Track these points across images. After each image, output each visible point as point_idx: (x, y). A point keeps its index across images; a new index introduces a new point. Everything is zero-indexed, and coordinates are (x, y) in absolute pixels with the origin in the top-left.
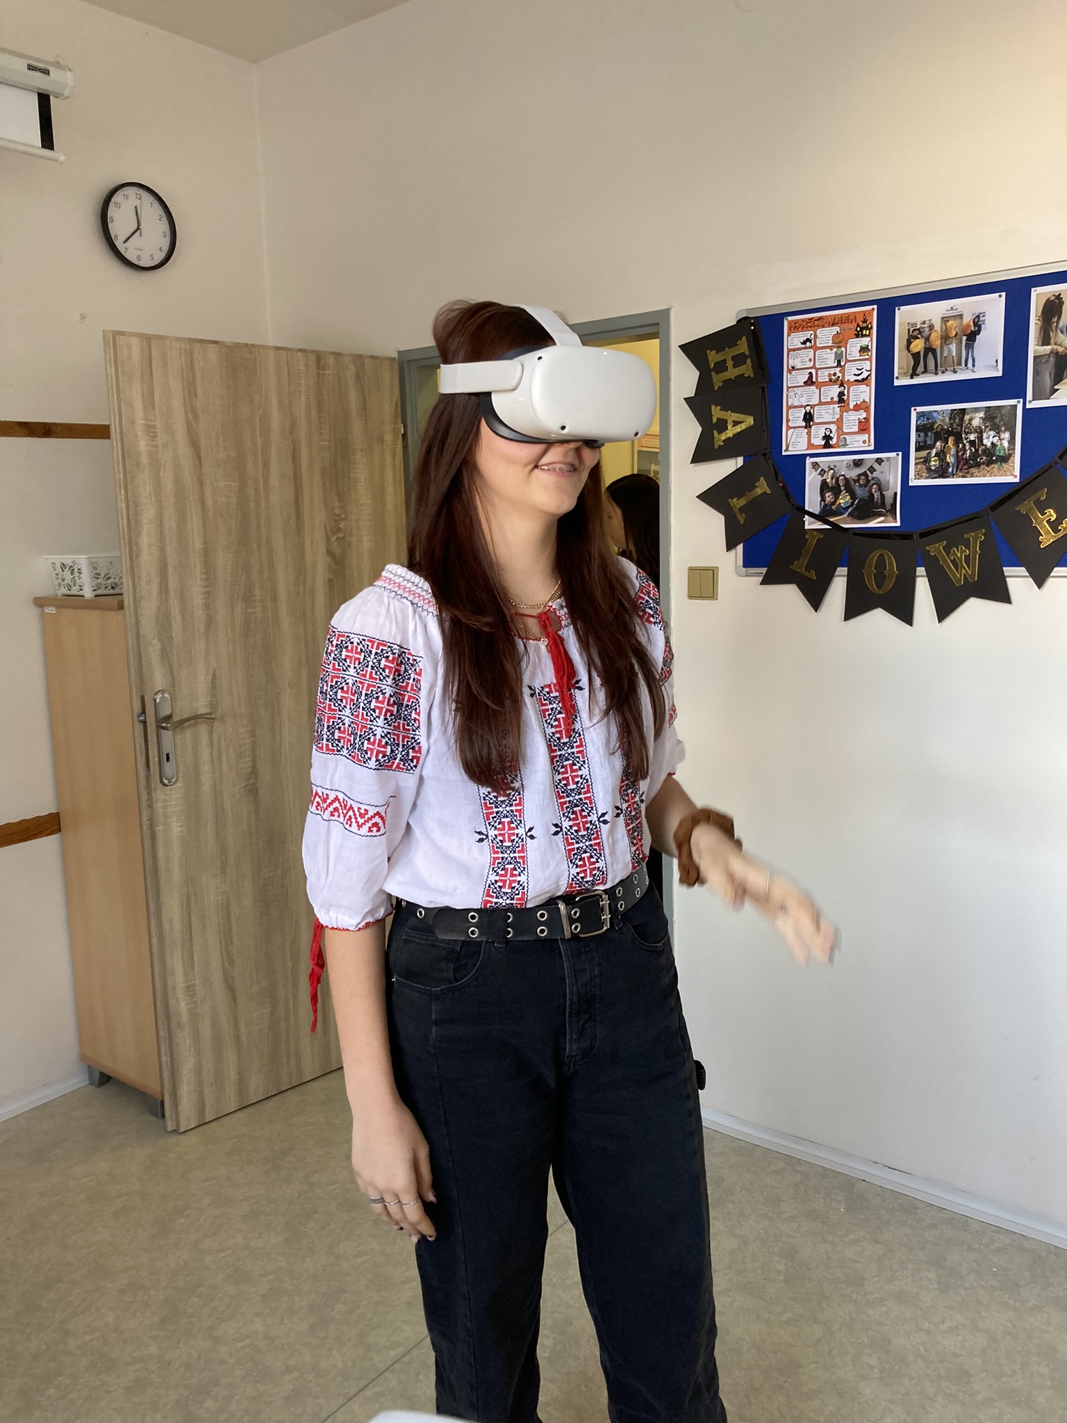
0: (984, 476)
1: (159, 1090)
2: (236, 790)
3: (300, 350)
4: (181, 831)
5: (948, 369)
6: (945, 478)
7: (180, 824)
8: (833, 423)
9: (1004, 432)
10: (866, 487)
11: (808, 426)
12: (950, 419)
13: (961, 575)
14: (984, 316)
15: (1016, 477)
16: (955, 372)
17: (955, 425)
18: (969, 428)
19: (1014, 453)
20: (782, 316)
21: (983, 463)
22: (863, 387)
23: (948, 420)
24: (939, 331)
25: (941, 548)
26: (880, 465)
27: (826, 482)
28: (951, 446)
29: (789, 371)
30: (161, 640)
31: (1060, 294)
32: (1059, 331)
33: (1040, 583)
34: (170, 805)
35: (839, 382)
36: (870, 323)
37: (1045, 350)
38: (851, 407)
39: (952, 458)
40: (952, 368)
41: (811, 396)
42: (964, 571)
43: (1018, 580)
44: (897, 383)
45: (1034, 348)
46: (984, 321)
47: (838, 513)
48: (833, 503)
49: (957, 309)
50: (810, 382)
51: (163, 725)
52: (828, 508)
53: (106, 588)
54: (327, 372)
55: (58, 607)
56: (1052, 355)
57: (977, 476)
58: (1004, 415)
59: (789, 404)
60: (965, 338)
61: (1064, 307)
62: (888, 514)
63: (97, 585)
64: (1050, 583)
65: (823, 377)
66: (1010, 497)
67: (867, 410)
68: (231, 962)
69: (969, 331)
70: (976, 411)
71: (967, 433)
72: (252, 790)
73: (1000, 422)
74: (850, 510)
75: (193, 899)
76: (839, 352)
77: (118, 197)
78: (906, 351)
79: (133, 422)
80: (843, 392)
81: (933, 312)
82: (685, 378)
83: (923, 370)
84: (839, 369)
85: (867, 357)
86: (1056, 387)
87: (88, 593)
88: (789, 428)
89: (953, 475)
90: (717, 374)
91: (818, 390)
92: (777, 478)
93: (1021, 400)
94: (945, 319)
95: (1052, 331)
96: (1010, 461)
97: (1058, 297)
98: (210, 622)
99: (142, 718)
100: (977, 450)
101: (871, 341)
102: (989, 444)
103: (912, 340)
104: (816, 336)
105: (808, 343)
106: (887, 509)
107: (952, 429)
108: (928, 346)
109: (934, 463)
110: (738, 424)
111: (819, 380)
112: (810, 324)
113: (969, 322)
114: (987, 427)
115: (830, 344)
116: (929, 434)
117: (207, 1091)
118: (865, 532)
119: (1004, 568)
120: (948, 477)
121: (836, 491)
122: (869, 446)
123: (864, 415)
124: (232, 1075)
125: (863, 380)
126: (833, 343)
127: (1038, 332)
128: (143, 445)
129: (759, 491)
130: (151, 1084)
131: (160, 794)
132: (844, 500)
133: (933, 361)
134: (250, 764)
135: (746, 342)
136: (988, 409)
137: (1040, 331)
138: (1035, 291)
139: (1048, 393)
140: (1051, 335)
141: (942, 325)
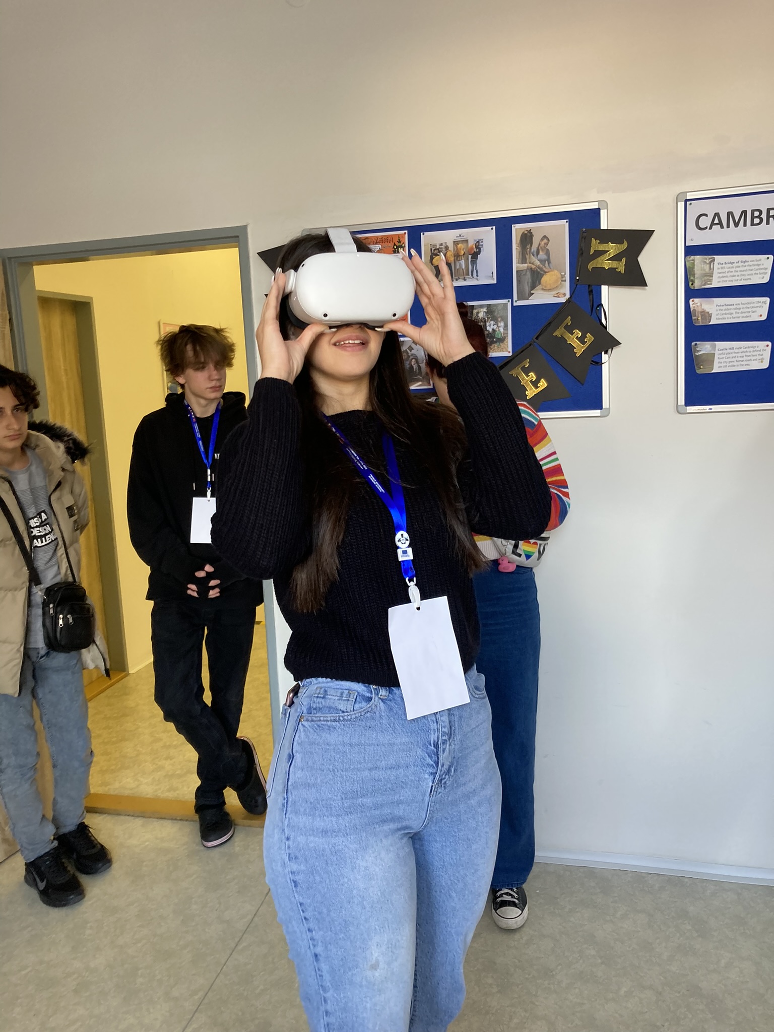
5: (460, 277)
9: (500, 322)
10: (407, 361)
14: (482, 242)
16: (465, 280)
18: (477, 319)
19: (508, 336)
24: (453, 251)
31: (530, 230)
32: (531, 255)
36: (403, 243)
37: (523, 267)
40: (463, 277)
45: (516, 265)
46: (482, 245)
49: (463, 236)
56: (528, 271)
58: (500, 310)
60: (470, 256)
61: (534, 238)
62: (424, 380)
66: (506, 364)
69: (473, 252)
70: (481, 307)
78: (430, 264)
81: (448, 237)
86: (532, 292)
94: (456, 243)
95: (527, 254)
96: (505, 342)
97: (530, 231)
102: (491, 330)
103: (434, 257)
106: (423, 376)
113: (473, 245)
114: (489, 318)
127: (518, 254)
136: (489, 306)
137: (520, 254)
138: (514, 227)
139: (527, 295)
140: (527, 256)
141: (454, 247)
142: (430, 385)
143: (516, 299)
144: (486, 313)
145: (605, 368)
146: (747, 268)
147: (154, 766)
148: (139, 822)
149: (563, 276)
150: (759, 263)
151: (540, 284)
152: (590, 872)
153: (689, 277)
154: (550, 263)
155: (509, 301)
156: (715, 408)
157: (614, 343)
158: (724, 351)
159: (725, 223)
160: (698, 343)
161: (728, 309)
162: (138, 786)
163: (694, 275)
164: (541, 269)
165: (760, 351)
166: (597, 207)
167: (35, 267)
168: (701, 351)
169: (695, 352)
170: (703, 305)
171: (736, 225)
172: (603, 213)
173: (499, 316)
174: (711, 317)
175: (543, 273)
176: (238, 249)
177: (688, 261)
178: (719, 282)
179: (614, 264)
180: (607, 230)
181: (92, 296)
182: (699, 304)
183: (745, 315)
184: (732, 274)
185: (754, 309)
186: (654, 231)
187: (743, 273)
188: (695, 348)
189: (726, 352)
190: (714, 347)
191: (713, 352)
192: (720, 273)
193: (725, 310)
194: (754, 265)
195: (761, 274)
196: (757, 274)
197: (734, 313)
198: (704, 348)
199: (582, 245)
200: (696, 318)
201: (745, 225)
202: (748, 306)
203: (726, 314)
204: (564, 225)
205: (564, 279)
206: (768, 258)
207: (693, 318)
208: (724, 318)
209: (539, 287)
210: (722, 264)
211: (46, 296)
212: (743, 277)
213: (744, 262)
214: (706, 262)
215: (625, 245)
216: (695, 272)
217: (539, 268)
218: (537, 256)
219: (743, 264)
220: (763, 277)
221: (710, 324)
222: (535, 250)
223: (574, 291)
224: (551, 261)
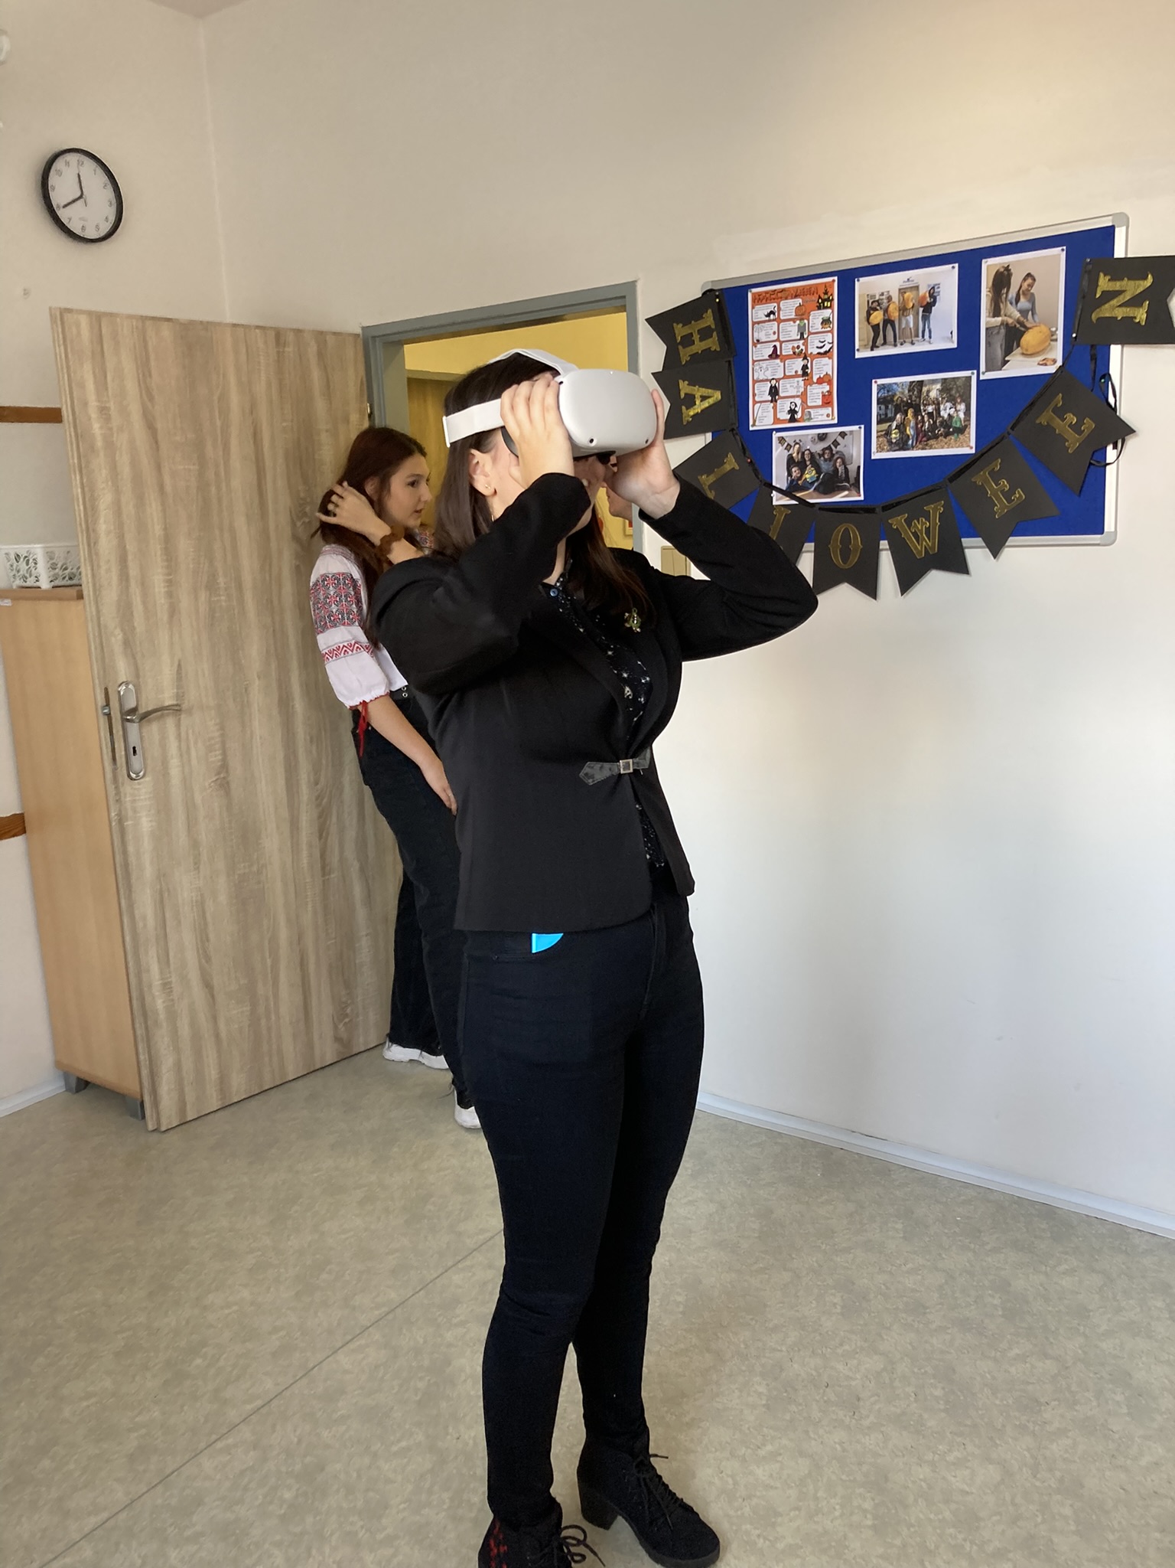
0: (942, 448)
1: (138, 1090)
2: (207, 784)
3: (258, 327)
4: (152, 826)
5: (907, 340)
6: (905, 450)
7: (150, 819)
8: (798, 396)
9: (960, 403)
10: (830, 461)
11: (774, 400)
12: (909, 391)
13: (922, 548)
14: (939, 288)
15: (972, 448)
16: (912, 343)
17: (914, 398)
18: (927, 400)
19: (970, 424)
20: (746, 288)
21: (941, 435)
22: (825, 360)
23: (907, 392)
24: (897, 303)
25: (903, 521)
26: (843, 438)
27: (792, 457)
28: (911, 418)
29: (754, 345)
30: (123, 630)
31: (1008, 266)
32: (1008, 303)
33: (995, 553)
34: (139, 800)
35: (803, 355)
36: (832, 295)
37: (996, 321)
38: (815, 380)
39: (911, 431)
40: (910, 340)
41: (775, 370)
42: (924, 543)
43: (976, 553)
44: (858, 355)
45: (985, 320)
46: (939, 292)
47: (804, 488)
48: (800, 478)
49: (913, 281)
50: (774, 355)
51: (128, 717)
52: (795, 483)
53: (64, 578)
54: (286, 349)
55: (14, 599)
56: (1002, 327)
57: (935, 448)
58: (960, 386)
59: (755, 378)
60: (921, 309)
61: (1012, 278)
62: (852, 488)
63: (54, 575)
64: (1007, 553)
65: (787, 350)
66: (968, 467)
67: (830, 383)
68: (208, 959)
69: (925, 303)
70: (933, 381)
71: (925, 405)
72: (223, 785)
73: (956, 393)
74: (816, 484)
75: (166, 894)
76: (802, 325)
77: (59, 164)
78: (866, 323)
79: (85, 404)
80: (807, 365)
81: (891, 283)
82: (653, 352)
83: (882, 342)
84: (802, 341)
85: (829, 329)
86: (1007, 359)
87: (45, 584)
88: (755, 402)
89: (913, 447)
90: (684, 347)
91: (783, 364)
92: (744, 453)
93: (975, 371)
94: (902, 291)
95: (1003, 303)
96: (966, 433)
97: (1007, 269)
98: (173, 611)
99: (106, 711)
100: (935, 422)
101: (832, 313)
102: (946, 416)
103: (872, 312)
104: (779, 309)
105: (772, 316)
106: (851, 483)
107: (912, 401)
108: (886, 318)
109: (895, 436)
110: (704, 399)
111: (783, 354)
112: (772, 296)
113: (925, 293)
114: (944, 398)
115: (793, 317)
116: (890, 406)
117: (187, 1089)
118: (832, 507)
119: (962, 539)
120: (908, 449)
121: (802, 466)
122: (832, 419)
123: (827, 388)
124: (212, 1073)
125: (826, 353)
126: (796, 315)
128: (96, 428)
129: (728, 467)
130: (129, 1084)
131: (128, 788)
132: (810, 475)
133: (892, 333)
134: (220, 757)
135: (711, 314)
136: (944, 380)
137: (991, 303)
138: (985, 262)
139: (1000, 364)
140: (1002, 306)
141: (899, 297)
143: (984, 370)
144: (941, 391)
145: (1110, 471)
149: (1053, 334)
151: (1018, 345)
154: (1036, 313)
155: (973, 373)
157: (1126, 432)
164: (1022, 324)
166: (1110, 224)
167: (406, 347)
172: (1120, 235)
173: (958, 394)
175: (1023, 329)
176: (625, 314)
179: (1131, 312)
180: (1126, 258)
199: (1085, 284)
204: (1060, 255)
205: (1054, 337)
209: (1019, 350)
215: (1149, 281)
217: (1018, 323)
218: (1016, 304)
222: (1015, 295)
223: (1068, 356)
224: (1037, 311)
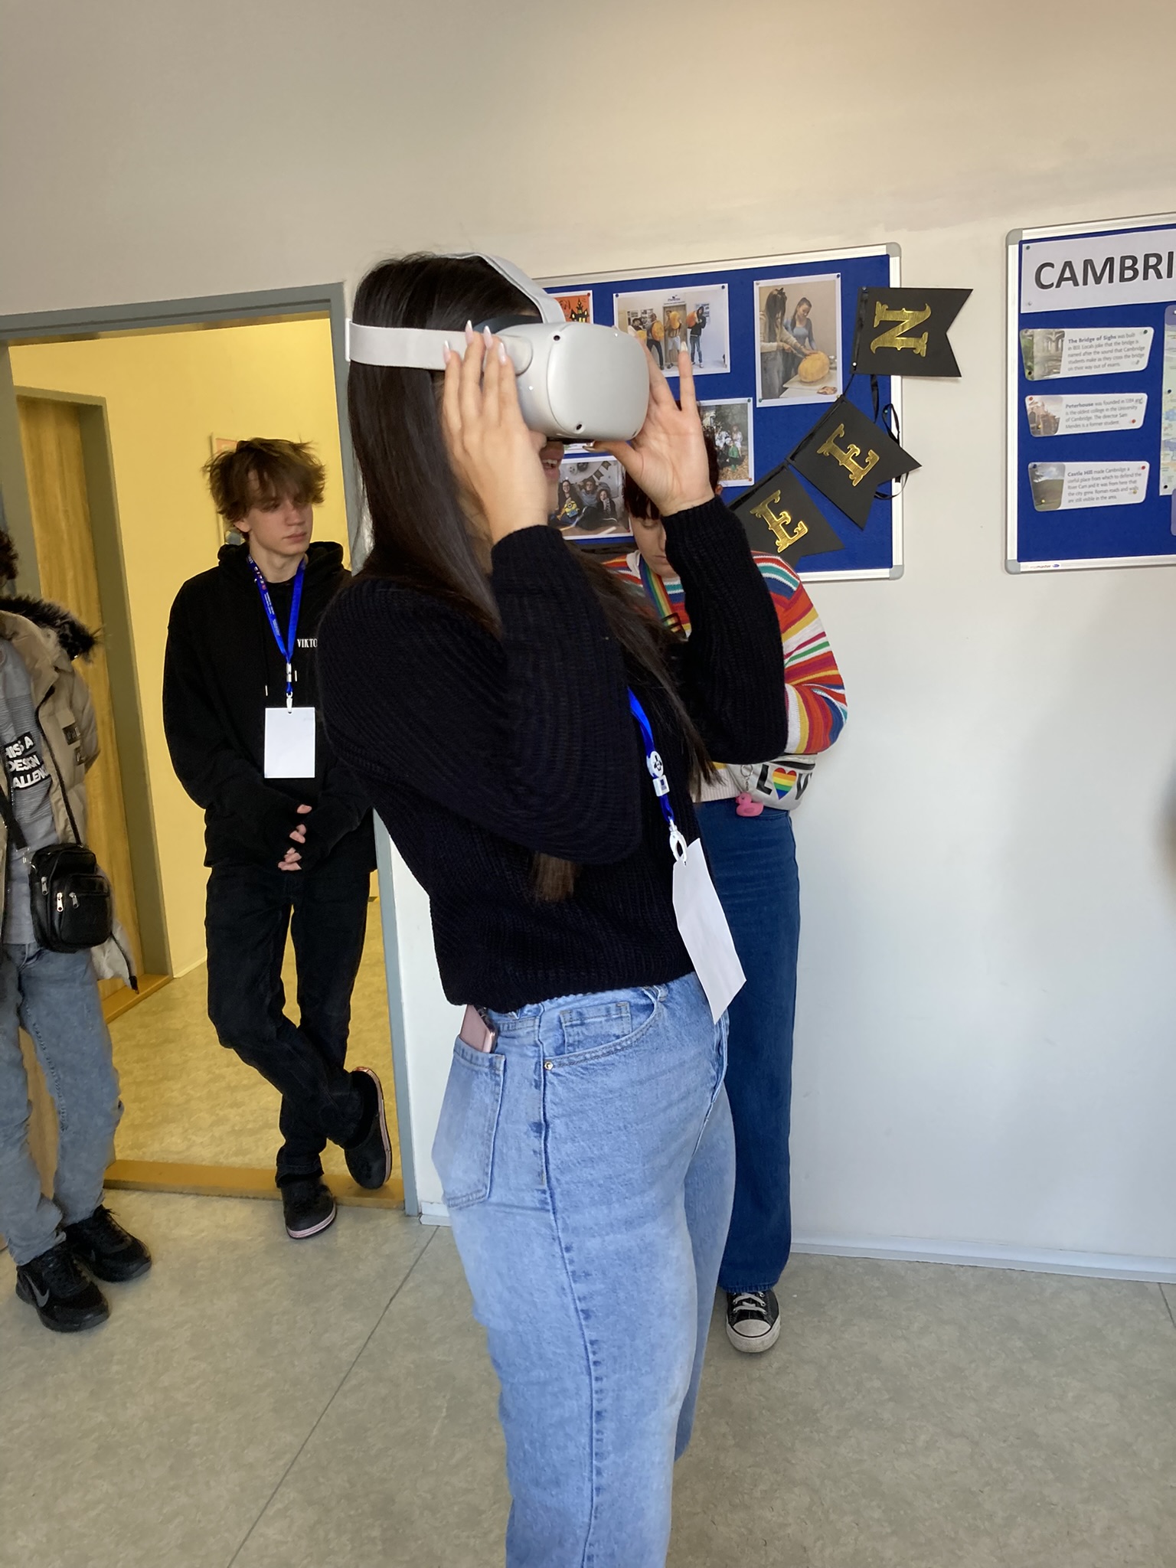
5: (674, 363)
9: (736, 432)
10: (593, 493)
14: (708, 308)
19: (748, 455)
24: (662, 322)
26: (607, 469)
31: (782, 289)
32: (784, 328)
36: (586, 310)
37: (771, 347)
46: (708, 313)
47: (564, 522)
48: (559, 512)
52: (552, 518)
56: (778, 353)
58: (735, 414)
60: (689, 331)
61: (787, 303)
62: (619, 523)
66: (745, 499)
69: (693, 324)
70: (706, 410)
74: (578, 519)
81: (655, 300)
86: (784, 386)
93: (751, 399)
94: (667, 310)
95: (777, 328)
96: (744, 463)
97: (781, 292)
102: (722, 446)
106: (618, 517)
108: (651, 338)
113: (693, 313)
114: (719, 427)
121: (560, 498)
127: (763, 327)
132: (570, 508)
133: (658, 354)
136: (718, 408)
137: (765, 325)
138: (757, 284)
139: (777, 391)
140: (777, 331)
141: (664, 316)
142: (629, 532)
143: (761, 397)
144: (715, 419)
145: (896, 503)
146: (1114, 347)
147: (214, 1118)
148: (191, 1202)
149: (832, 362)
150: (1131, 339)
151: (796, 373)
152: (873, 1266)
153: (1024, 362)
154: (813, 339)
155: (749, 401)
156: (1063, 564)
157: (910, 464)
158: (1076, 477)
159: (1080, 280)
160: (1037, 464)
161: (1084, 412)
162: (189, 1148)
163: (1032, 358)
164: (799, 350)
165: (1132, 476)
166: (885, 253)
167: (11, 349)
168: (1042, 476)
169: (1033, 479)
170: (1046, 406)
171: (1098, 280)
172: (894, 263)
173: (734, 423)
174: (1058, 423)
175: (801, 356)
176: (329, 319)
177: (1024, 337)
178: (1070, 369)
179: (911, 343)
180: (900, 288)
181: (102, 395)
182: (1039, 404)
183: (1109, 420)
184: (1090, 357)
185: (1123, 412)
186: (971, 290)
187: (1107, 355)
188: (1033, 473)
189: (1080, 477)
190: (1063, 470)
191: (1060, 478)
192: (1072, 356)
193: (1080, 412)
194: (1124, 343)
195: (1134, 356)
196: (1129, 357)
197: (1093, 417)
198: (1047, 471)
199: (861, 312)
200: (1035, 425)
201: (1111, 280)
202: (1115, 406)
203: (1080, 419)
204: (834, 281)
205: (833, 366)
206: (1146, 332)
207: (1031, 426)
208: (1077, 426)
209: (796, 378)
210: (1076, 341)
211: (33, 395)
212: (1108, 362)
213: (1109, 339)
214: (1051, 339)
215: (927, 313)
216: (1035, 354)
217: (795, 349)
218: (793, 329)
219: (1106, 340)
220: (1138, 361)
221: (1056, 434)
222: (790, 320)
223: (848, 387)
224: (814, 337)
